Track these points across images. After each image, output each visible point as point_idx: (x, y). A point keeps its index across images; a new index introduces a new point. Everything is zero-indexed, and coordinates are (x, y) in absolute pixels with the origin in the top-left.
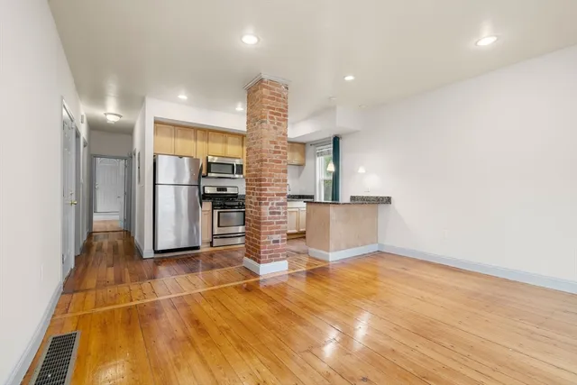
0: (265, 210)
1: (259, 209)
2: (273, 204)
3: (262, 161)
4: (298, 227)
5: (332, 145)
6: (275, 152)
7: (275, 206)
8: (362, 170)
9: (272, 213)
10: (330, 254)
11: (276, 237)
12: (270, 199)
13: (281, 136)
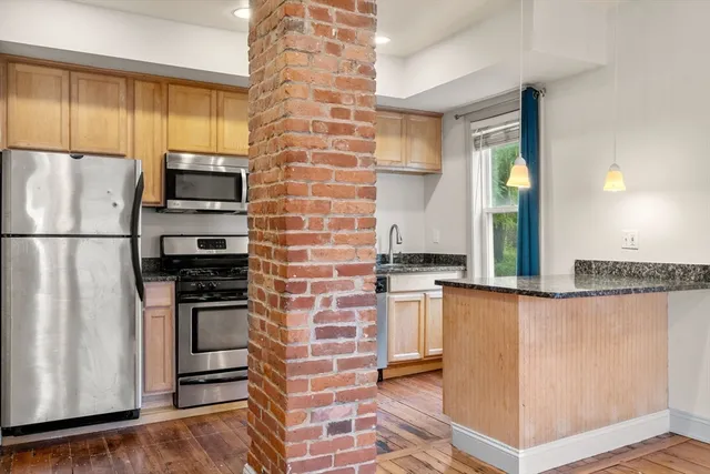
0: (302, 325)
1: (281, 320)
2: (327, 302)
3: (288, 159)
4: (422, 343)
5: (518, 114)
6: (334, 129)
7: (334, 308)
8: (614, 184)
9: (321, 334)
10: (522, 454)
11: (338, 413)
12: (317, 288)
13: (354, 74)
